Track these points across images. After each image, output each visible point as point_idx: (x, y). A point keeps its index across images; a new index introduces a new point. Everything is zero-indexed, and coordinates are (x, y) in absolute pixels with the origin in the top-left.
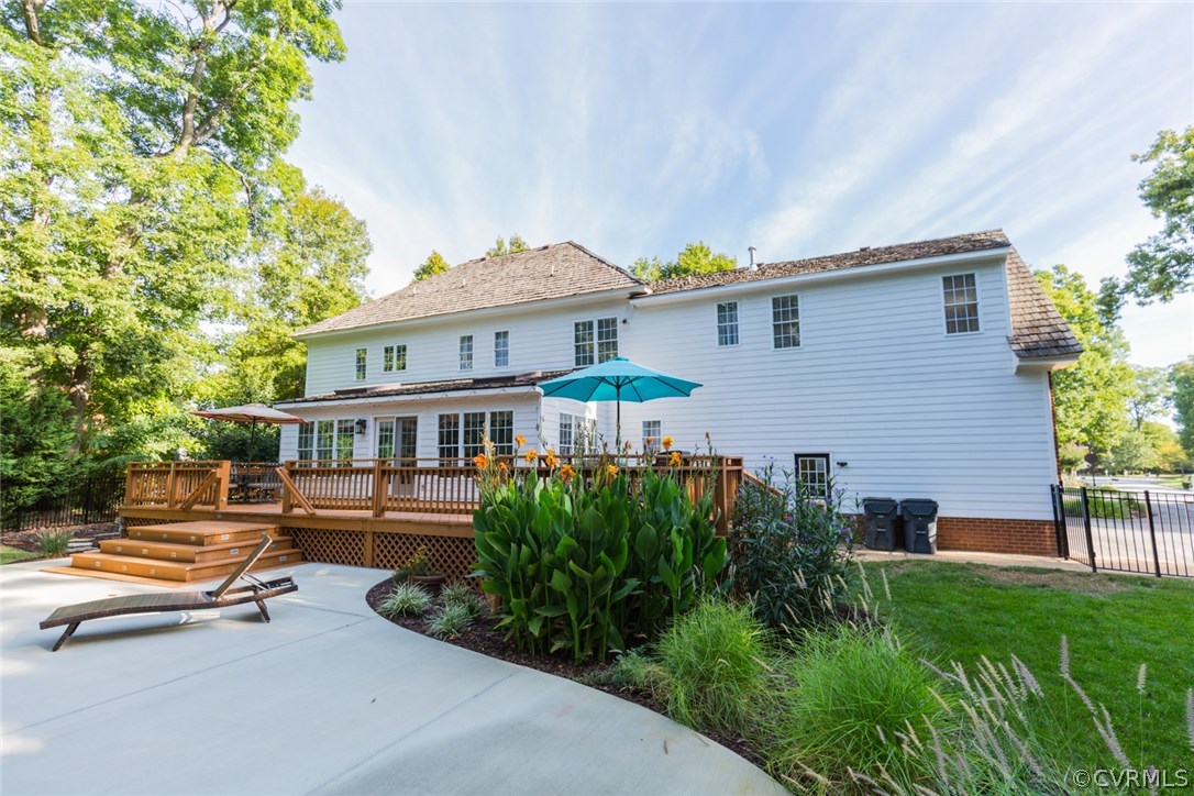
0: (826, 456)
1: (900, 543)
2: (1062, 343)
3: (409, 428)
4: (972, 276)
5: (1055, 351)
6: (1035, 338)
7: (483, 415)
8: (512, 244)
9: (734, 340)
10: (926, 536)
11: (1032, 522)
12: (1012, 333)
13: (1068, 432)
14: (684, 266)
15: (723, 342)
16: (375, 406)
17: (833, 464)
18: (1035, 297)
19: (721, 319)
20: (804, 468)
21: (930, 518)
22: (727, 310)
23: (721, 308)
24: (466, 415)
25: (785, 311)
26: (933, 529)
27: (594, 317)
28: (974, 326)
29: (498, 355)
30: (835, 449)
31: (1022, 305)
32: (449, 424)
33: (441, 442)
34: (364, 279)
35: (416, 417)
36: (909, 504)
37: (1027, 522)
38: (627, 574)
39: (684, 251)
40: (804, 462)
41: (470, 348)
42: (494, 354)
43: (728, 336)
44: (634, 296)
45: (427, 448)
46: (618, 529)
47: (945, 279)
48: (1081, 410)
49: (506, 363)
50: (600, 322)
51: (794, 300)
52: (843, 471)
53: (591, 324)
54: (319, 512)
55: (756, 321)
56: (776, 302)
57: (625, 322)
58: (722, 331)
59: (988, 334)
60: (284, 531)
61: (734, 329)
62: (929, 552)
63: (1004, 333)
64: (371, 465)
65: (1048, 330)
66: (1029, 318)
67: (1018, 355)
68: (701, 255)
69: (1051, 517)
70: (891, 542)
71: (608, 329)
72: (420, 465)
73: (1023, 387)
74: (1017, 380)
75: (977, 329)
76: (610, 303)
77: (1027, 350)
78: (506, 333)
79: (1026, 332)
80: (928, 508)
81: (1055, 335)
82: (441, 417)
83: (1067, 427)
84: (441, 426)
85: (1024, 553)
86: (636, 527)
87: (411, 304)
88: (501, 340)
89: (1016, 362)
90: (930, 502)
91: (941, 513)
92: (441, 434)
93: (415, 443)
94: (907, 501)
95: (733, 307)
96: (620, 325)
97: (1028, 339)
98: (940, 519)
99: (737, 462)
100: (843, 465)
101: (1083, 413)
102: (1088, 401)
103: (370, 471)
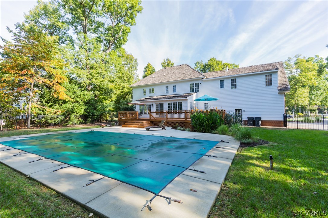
0: (241, 109)
1: (254, 125)
2: (287, 88)
3: (162, 105)
4: (271, 75)
5: (286, 90)
6: (282, 87)
7: (176, 103)
8: (167, 60)
9: (223, 87)
10: (259, 124)
11: (279, 121)
12: (278, 86)
13: (315, 102)
14: (209, 64)
15: (221, 87)
16: (155, 101)
17: (242, 111)
18: (285, 78)
19: (221, 83)
20: (237, 112)
21: (260, 120)
22: (222, 81)
23: (221, 81)
24: (173, 103)
25: (234, 82)
26: (260, 122)
27: (194, 83)
28: (271, 84)
29: (174, 90)
30: (243, 108)
31: (282, 80)
32: (170, 105)
33: (168, 108)
34: (136, 71)
35: (163, 104)
36: (256, 118)
37: (278, 121)
38: (212, 123)
39: (209, 60)
40: (237, 111)
41: (168, 89)
42: (173, 90)
43: (222, 86)
44: (202, 79)
45: (166, 108)
46: (211, 118)
47: (266, 75)
48: (320, 96)
49: (176, 92)
50: (195, 84)
51: (236, 79)
52: (244, 112)
53: (193, 84)
54: (157, 119)
55: (228, 84)
56: (232, 80)
57: (201, 83)
58: (221, 85)
59: (273, 86)
60: (150, 122)
61: (223, 85)
62: (259, 126)
63: (276, 86)
64: (154, 112)
65: (285, 85)
66: (282, 83)
67: (278, 91)
68: (213, 61)
69: (283, 120)
70: (252, 125)
71: (197, 85)
72: (164, 112)
73: (279, 96)
74: (279, 95)
75: (272, 85)
76: (197, 80)
77: (280, 89)
78: (175, 86)
79: (281, 86)
80: (259, 119)
81: (286, 86)
82: (168, 103)
83: (314, 101)
84: (168, 105)
85: (277, 126)
86: (213, 118)
87: (154, 79)
88: (175, 87)
89: (278, 92)
90: (260, 117)
91: (262, 119)
92: (168, 106)
93: (163, 108)
94: (256, 117)
95: (223, 80)
96: (200, 84)
97: (281, 87)
98: (262, 121)
99: (225, 110)
100: (244, 111)
101: (320, 97)
102: (322, 94)
103: (154, 113)
